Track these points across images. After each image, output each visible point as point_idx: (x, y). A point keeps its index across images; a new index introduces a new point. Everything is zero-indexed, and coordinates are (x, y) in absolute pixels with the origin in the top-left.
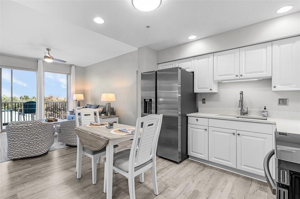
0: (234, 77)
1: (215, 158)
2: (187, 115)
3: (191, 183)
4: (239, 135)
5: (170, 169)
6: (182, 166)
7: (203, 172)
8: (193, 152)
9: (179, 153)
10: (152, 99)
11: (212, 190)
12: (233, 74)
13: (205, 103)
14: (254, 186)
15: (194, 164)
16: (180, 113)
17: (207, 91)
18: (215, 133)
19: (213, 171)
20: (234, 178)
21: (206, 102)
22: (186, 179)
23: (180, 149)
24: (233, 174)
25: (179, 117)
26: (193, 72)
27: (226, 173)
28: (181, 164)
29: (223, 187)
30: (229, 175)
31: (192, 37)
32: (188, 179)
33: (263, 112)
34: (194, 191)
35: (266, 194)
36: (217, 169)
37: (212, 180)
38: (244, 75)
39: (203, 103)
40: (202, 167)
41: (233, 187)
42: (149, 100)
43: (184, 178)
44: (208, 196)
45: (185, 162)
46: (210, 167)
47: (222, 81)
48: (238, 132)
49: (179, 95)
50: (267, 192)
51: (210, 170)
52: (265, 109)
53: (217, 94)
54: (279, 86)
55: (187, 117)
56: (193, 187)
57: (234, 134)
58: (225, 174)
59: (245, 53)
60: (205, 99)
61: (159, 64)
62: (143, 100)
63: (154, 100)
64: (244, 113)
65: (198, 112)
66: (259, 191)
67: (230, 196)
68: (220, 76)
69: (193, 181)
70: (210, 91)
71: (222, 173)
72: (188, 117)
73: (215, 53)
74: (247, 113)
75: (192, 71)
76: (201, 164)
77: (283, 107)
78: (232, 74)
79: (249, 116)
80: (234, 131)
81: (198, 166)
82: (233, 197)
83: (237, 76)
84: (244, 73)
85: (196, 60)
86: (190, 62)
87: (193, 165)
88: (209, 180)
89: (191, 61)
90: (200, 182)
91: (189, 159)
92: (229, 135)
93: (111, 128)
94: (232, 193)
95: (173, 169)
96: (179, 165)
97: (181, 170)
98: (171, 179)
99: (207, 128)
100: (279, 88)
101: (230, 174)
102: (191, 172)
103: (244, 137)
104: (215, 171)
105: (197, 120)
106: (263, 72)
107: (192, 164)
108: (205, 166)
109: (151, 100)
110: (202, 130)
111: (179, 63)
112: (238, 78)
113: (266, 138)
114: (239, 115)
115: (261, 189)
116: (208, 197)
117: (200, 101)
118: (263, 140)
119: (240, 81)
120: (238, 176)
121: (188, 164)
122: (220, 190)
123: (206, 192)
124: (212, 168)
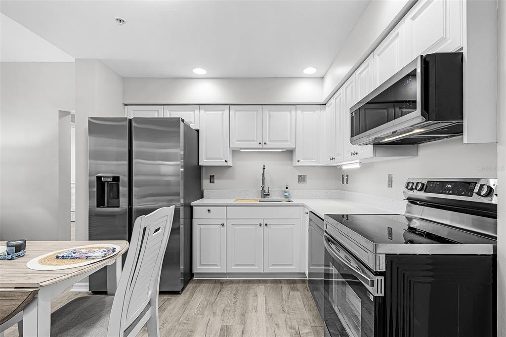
0: (256, 144)
1: (236, 265)
2: (192, 204)
3: (212, 318)
4: (266, 225)
5: (169, 308)
6: (187, 296)
7: (223, 293)
8: (202, 265)
9: (181, 273)
10: (119, 177)
11: (244, 315)
12: (256, 139)
13: (213, 182)
14: (285, 287)
15: (206, 285)
16: (182, 201)
17: (220, 163)
18: (235, 227)
19: (234, 286)
20: (262, 287)
21: (215, 181)
22: (202, 314)
23: (182, 267)
24: (259, 281)
25: (181, 208)
26: (198, 131)
27: (252, 283)
28: (184, 292)
29: (256, 305)
30: (256, 285)
31: (199, 71)
32: (206, 313)
33: (285, 192)
34: (222, 328)
35: (299, 293)
36: (238, 282)
37: (238, 301)
38: (268, 143)
39: (210, 182)
40: (218, 285)
41: (266, 300)
42: (110, 180)
43: (198, 314)
44: (243, 326)
45: (190, 286)
46: (228, 282)
47: (241, 149)
48: (266, 222)
49: (181, 170)
50: (298, 290)
51: (230, 285)
52: (287, 188)
53: (231, 168)
54: (303, 160)
55: (192, 207)
56: (217, 324)
57: (261, 225)
58: (250, 285)
59: (270, 114)
60: (213, 176)
61: (126, 105)
62: (94, 178)
63: (124, 179)
64: (265, 195)
65: (202, 197)
66: (291, 293)
67: (267, 312)
68: (238, 141)
69: (214, 313)
70: (225, 164)
71: (246, 285)
72: (194, 207)
73: (232, 106)
74: (269, 195)
75: (197, 128)
76: (216, 282)
77: (302, 185)
78: (254, 141)
79: (270, 198)
80: (261, 221)
81: (212, 286)
82: (271, 312)
83: (260, 144)
84: (267, 140)
85: (202, 112)
86: (192, 113)
87: (204, 287)
88: (235, 303)
89: (194, 111)
90: (223, 310)
91: (194, 279)
92: (254, 227)
93: (18, 256)
94: (268, 308)
95: (173, 305)
96: (182, 294)
97: (187, 303)
98: (177, 327)
99: (224, 222)
100: (303, 163)
101: (256, 283)
102: (205, 299)
103: (272, 227)
104: (236, 285)
105: (209, 211)
106: (287, 141)
107: (202, 285)
108: (221, 283)
109: (116, 179)
110: (217, 227)
111: (171, 111)
112: (261, 146)
113: (294, 225)
114: (260, 199)
115: (293, 289)
116: (244, 328)
117: (206, 179)
118: (291, 227)
119: (262, 151)
120: (265, 282)
121: (196, 287)
122: (254, 311)
123: (238, 322)
124: (232, 282)
